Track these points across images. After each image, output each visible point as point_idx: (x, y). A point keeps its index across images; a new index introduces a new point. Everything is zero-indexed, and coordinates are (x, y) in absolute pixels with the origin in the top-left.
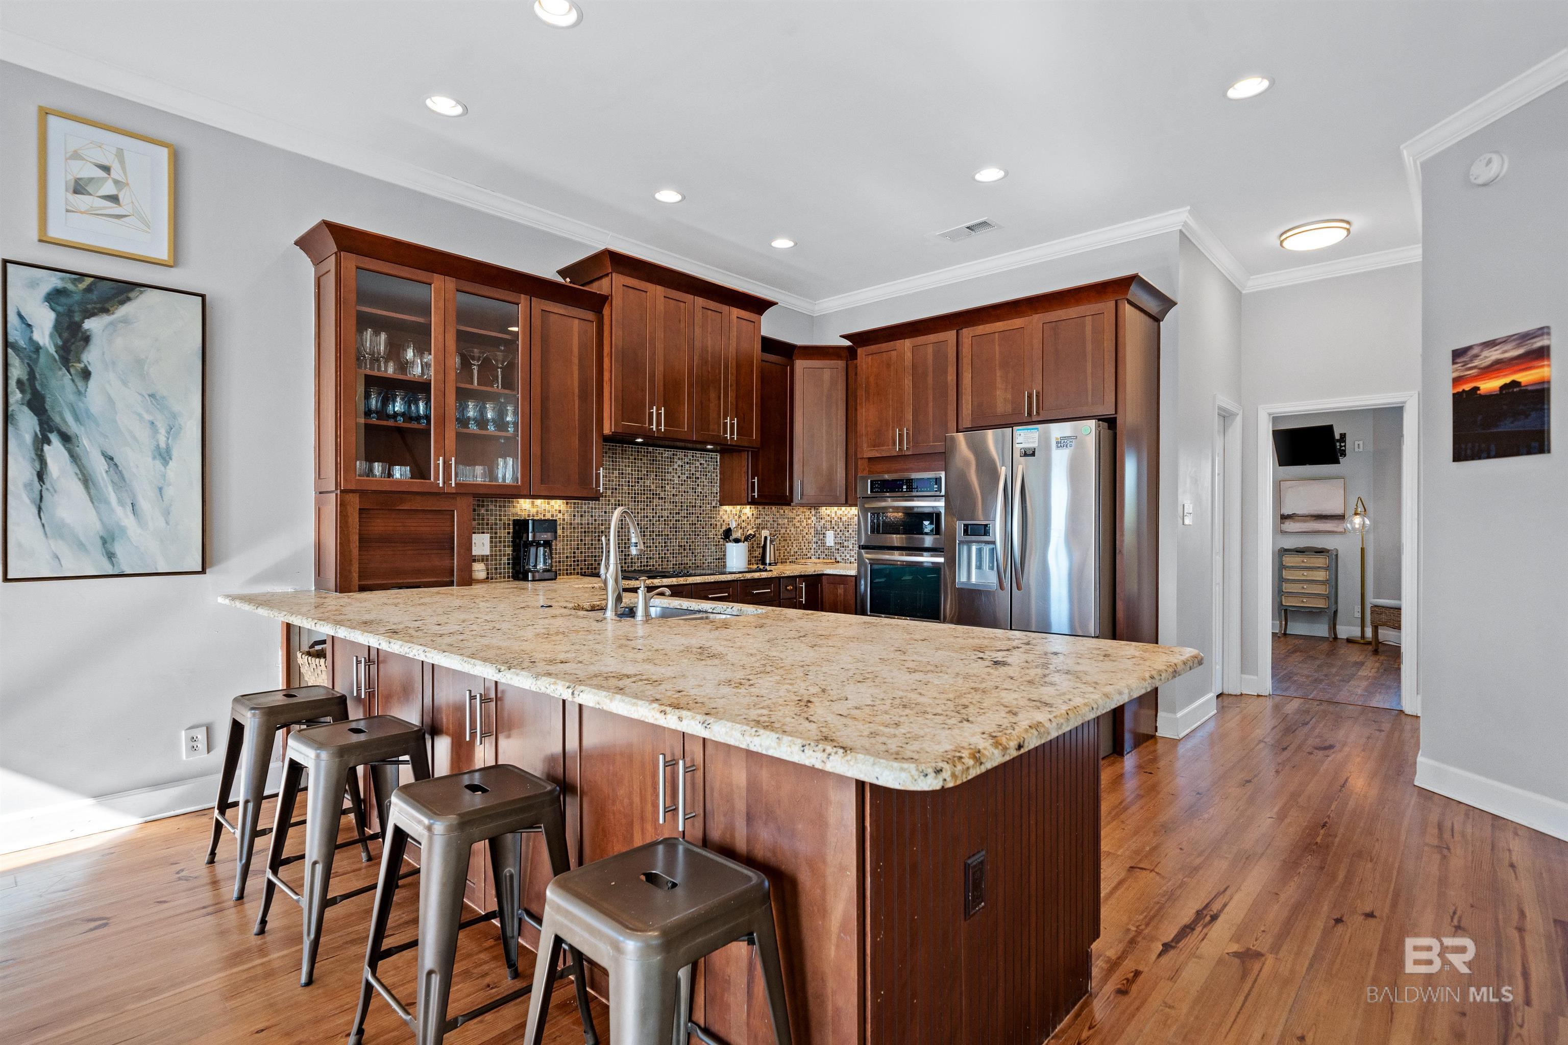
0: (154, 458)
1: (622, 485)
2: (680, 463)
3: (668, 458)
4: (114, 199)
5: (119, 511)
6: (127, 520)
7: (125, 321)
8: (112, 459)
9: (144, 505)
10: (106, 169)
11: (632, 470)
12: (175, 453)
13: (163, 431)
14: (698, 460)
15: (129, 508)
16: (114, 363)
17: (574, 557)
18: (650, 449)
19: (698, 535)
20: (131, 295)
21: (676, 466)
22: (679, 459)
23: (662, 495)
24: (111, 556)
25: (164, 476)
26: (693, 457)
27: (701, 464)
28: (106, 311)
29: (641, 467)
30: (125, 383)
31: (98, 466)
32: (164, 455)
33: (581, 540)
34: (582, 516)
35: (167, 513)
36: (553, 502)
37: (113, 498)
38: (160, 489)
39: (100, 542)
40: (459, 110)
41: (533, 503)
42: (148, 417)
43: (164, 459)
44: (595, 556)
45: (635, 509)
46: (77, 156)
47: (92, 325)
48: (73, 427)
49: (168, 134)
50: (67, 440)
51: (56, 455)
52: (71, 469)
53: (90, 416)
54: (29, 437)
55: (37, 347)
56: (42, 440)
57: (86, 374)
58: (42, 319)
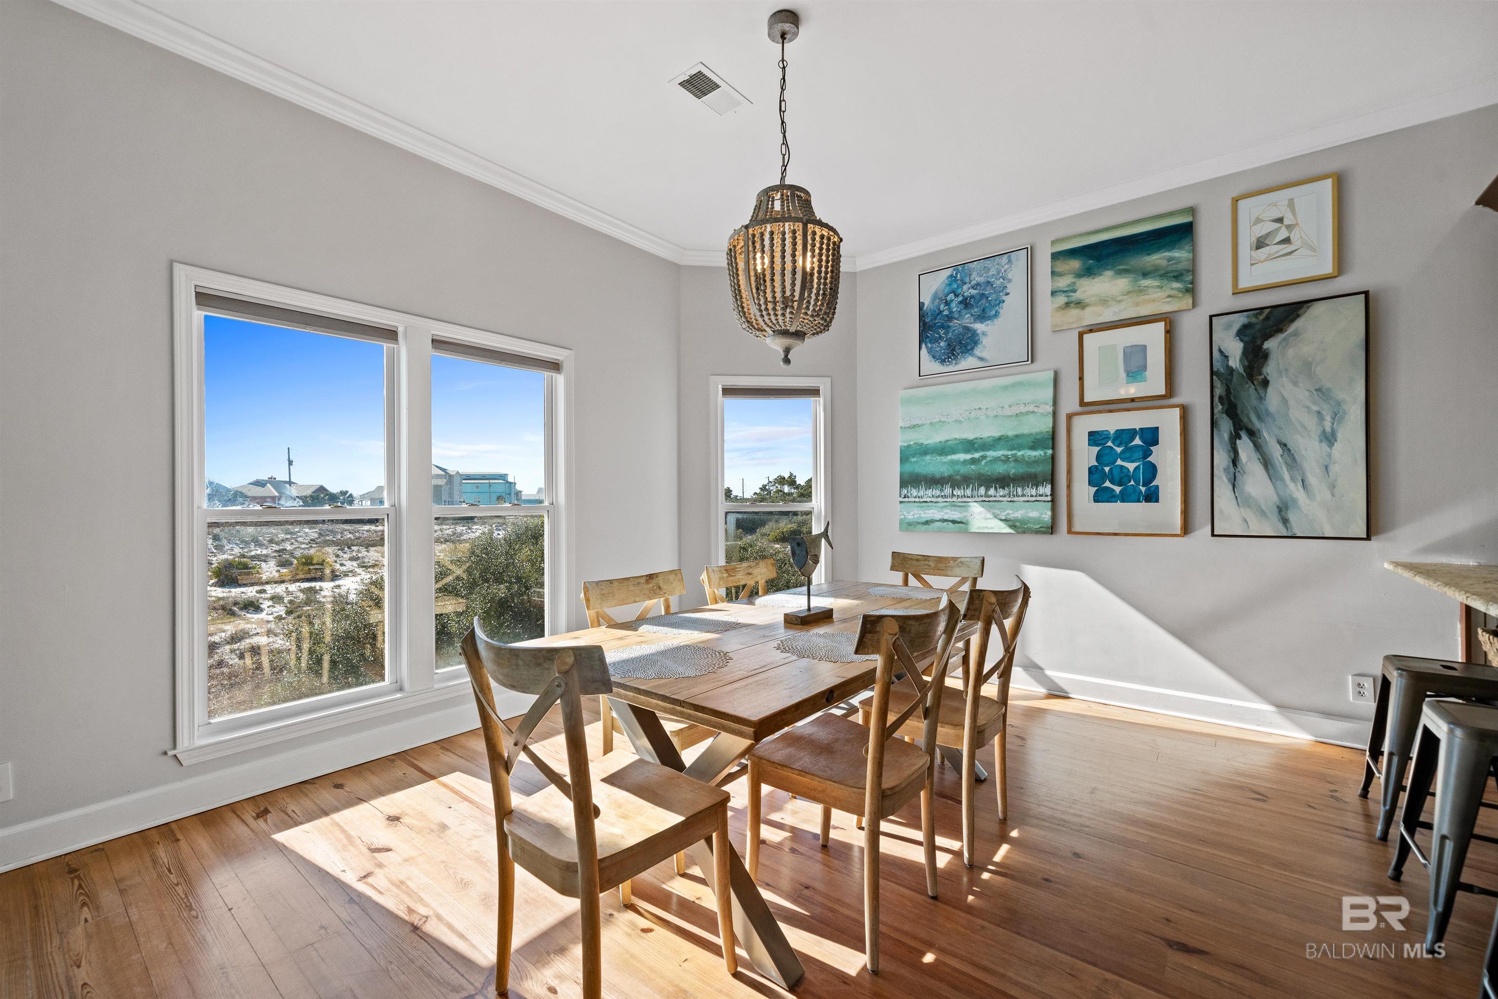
0: (1321, 441)
4: (1287, 241)
5: (1291, 485)
6: (1299, 494)
7: (1296, 334)
8: (1285, 445)
9: (1312, 480)
10: (1280, 220)
12: (1339, 436)
13: (1328, 418)
15: (1300, 484)
16: (1286, 370)
20: (1301, 312)
24: (1285, 521)
25: (1329, 456)
28: (1280, 330)
30: (1295, 384)
31: (1275, 452)
32: (1329, 438)
35: (1332, 487)
37: (1286, 476)
38: (1327, 467)
39: (1276, 510)
42: (1315, 408)
43: (1330, 441)
46: (1258, 221)
47: (1270, 344)
48: (1257, 424)
49: (1334, 165)
50: (1252, 434)
51: (1245, 446)
52: (1255, 456)
53: (1268, 414)
54: (1226, 436)
55: (1231, 371)
56: (1235, 437)
57: (1266, 383)
58: (1235, 349)
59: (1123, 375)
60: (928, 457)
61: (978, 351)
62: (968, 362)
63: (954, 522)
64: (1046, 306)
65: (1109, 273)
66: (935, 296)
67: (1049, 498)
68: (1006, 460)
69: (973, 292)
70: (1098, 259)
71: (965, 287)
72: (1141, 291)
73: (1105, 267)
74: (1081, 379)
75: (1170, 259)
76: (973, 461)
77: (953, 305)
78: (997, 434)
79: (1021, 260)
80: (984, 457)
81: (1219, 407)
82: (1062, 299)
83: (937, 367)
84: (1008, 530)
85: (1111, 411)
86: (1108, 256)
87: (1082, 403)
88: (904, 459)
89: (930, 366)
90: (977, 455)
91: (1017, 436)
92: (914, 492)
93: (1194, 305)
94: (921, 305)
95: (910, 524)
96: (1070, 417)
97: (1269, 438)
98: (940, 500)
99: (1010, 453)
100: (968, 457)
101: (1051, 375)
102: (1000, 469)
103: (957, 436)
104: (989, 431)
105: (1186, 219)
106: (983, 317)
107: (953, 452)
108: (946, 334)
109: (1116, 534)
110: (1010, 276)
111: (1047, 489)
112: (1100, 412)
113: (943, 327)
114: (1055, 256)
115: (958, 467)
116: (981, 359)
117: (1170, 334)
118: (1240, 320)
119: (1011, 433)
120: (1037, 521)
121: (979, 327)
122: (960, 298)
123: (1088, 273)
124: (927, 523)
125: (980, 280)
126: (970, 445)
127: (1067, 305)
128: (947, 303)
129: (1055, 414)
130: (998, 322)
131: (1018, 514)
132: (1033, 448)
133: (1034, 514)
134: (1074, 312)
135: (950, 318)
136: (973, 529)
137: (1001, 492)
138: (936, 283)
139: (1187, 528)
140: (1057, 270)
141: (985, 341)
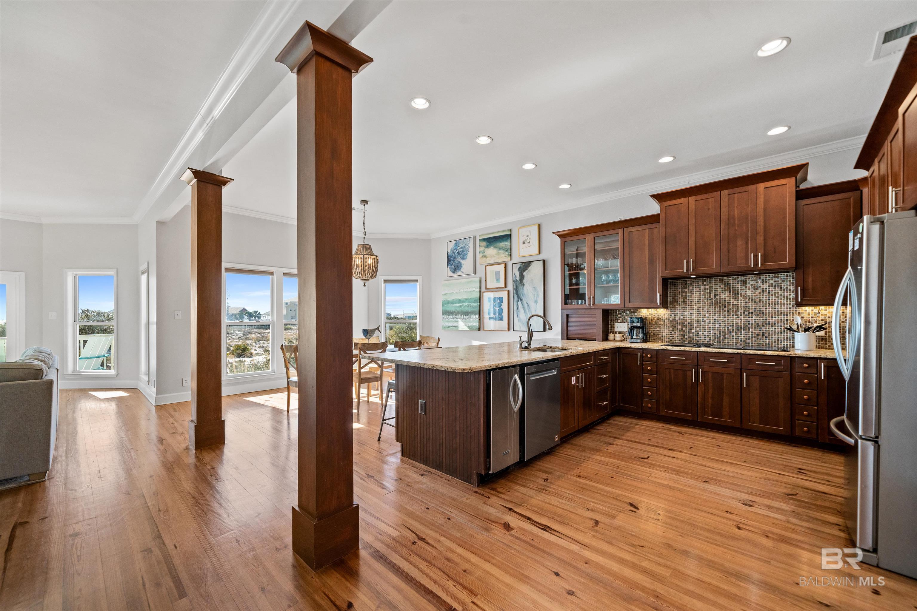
1: (703, 299)
2: (752, 283)
3: (741, 281)
4: (529, 242)
7: (530, 271)
8: (528, 304)
10: (528, 236)
11: (710, 291)
12: (538, 301)
13: (536, 296)
14: (772, 280)
16: (528, 281)
17: (671, 335)
18: (725, 278)
19: (772, 326)
20: (531, 264)
21: (748, 285)
22: (752, 281)
23: (736, 302)
25: (536, 307)
26: (766, 278)
27: (775, 281)
28: (527, 269)
29: (717, 288)
30: (529, 285)
31: (526, 305)
32: (536, 302)
33: (675, 327)
34: (675, 315)
36: (658, 310)
37: (528, 313)
38: (536, 310)
40: (569, 186)
41: (648, 311)
42: (533, 293)
44: (684, 335)
45: (712, 311)
46: (524, 236)
47: (525, 273)
48: (522, 297)
49: (539, 222)
50: (521, 300)
51: (520, 303)
52: (522, 307)
53: (524, 294)
54: (516, 300)
55: (517, 280)
56: (518, 301)
57: (524, 285)
58: (517, 274)
59: (495, 281)
60: (449, 305)
61: (462, 270)
62: (459, 273)
63: (455, 327)
64: (479, 256)
65: (492, 247)
66: (451, 250)
67: (478, 319)
68: (468, 306)
69: (461, 250)
70: (490, 242)
71: (459, 248)
72: (499, 254)
73: (491, 245)
74: (486, 281)
75: (505, 245)
76: (460, 306)
77: (456, 253)
78: (466, 298)
79: (472, 240)
80: (463, 305)
81: (514, 292)
82: (481, 255)
83: (452, 275)
84: (468, 330)
85: (492, 291)
86: (492, 242)
87: (486, 289)
88: (443, 305)
89: (450, 274)
90: (461, 304)
91: (471, 298)
92: (446, 316)
93: (511, 260)
94: (448, 252)
95: (444, 328)
96: (483, 293)
97: (524, 301)
98: (452, 319)
99: (469, 304)
100: (459, 305)
101: (479, 279)
102: (467, 309)
103: (456, 298)
104: (464, 297)
105: (509, 233)
106: (463, 258)
107: (455, 303)
108: (454, 263)
109: (493, 331)
110: (469, 245)
111: (477, 316)
112: (490, 292)
113: (453, 261)
114: (481, 240)
115: (457, 308)
116: (463, 272)
117: (505, 267)
118: (519, 266)
119: (469, 298)
120: (475, 326)
121: (462, 261)
122: (457, 251)
123: (487, 247)
124: (449, 327)
125: (462, 246)
126: (460, 301)
127: (483, 256)
128: (454, 253)
129: (480, 291)
130: (467, 260)
131: (471, 324)
132: (474, 303)
133: (474, 324)
134: (484, 259)
135: (455, 258)
136: (460, 329)
137: (467, 317)
138: (451, 245)
139: (509, 330)
140: (481, 245)
141: (464, 266)
